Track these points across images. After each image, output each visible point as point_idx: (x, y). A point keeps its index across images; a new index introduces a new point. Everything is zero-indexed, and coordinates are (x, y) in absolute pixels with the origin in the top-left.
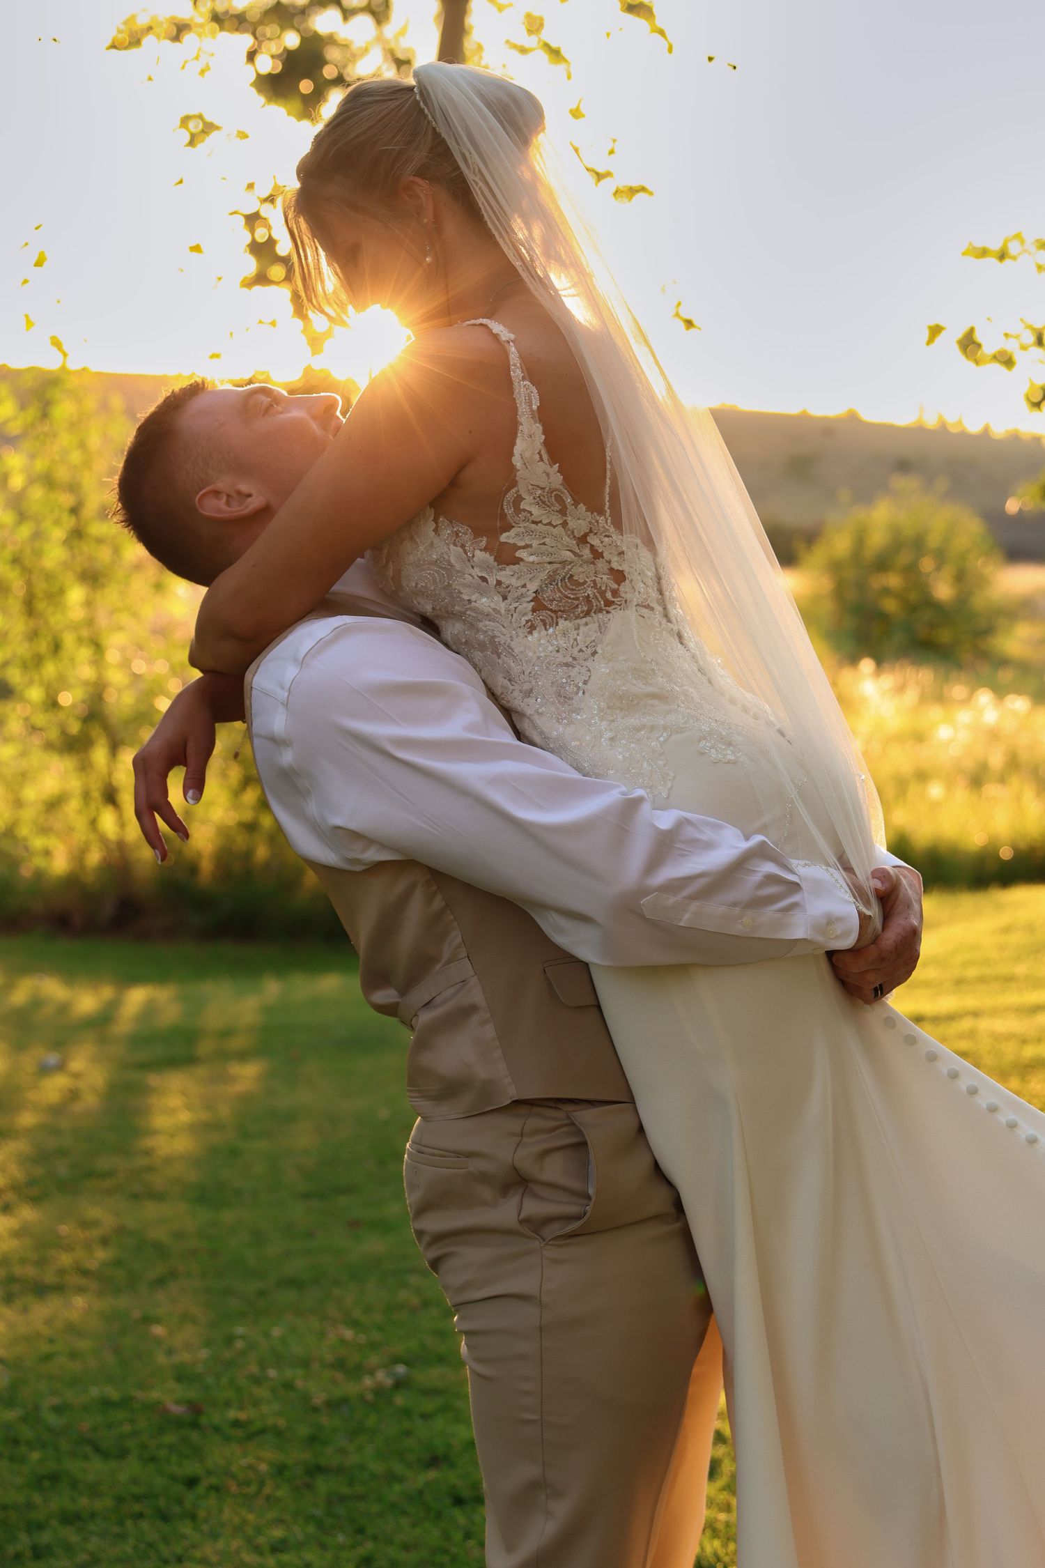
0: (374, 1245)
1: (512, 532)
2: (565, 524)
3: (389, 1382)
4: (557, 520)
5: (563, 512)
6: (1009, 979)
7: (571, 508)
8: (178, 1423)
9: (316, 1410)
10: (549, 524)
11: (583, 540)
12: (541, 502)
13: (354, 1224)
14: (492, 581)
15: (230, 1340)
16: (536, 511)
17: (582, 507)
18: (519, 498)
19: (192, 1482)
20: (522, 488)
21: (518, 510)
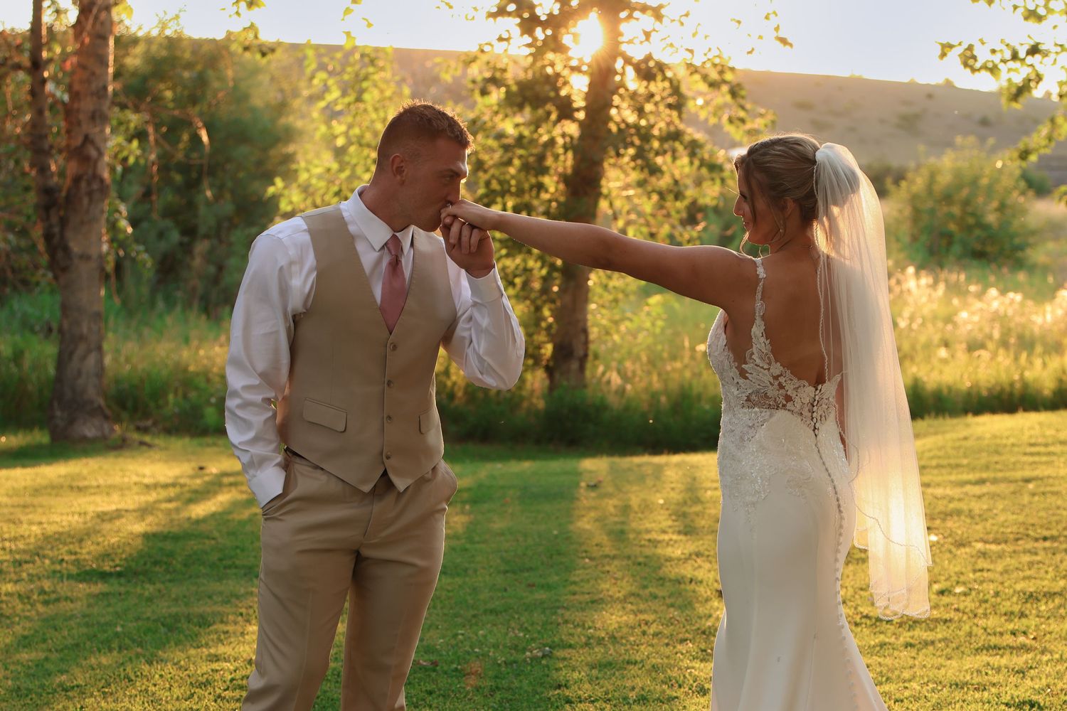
0: (541, 595)
1: (747, 366)
2: (769, 369)
3: (540, 654)
4: (766, 367)
5: (770, 364)
6: (958, 466)
7: (773, 363)
8: (426, 669)
9: (499, 665)
10: (762, 368)
11: (776, 378)
12: (761, 358)
13: (531, 585)
14: (736, 381)
15: (455, 636)
16: (758, 361)
17: (779, 364)
18: (753, 354)
19: (430, 693)
20: (754, 350)
21: (751, 358)
